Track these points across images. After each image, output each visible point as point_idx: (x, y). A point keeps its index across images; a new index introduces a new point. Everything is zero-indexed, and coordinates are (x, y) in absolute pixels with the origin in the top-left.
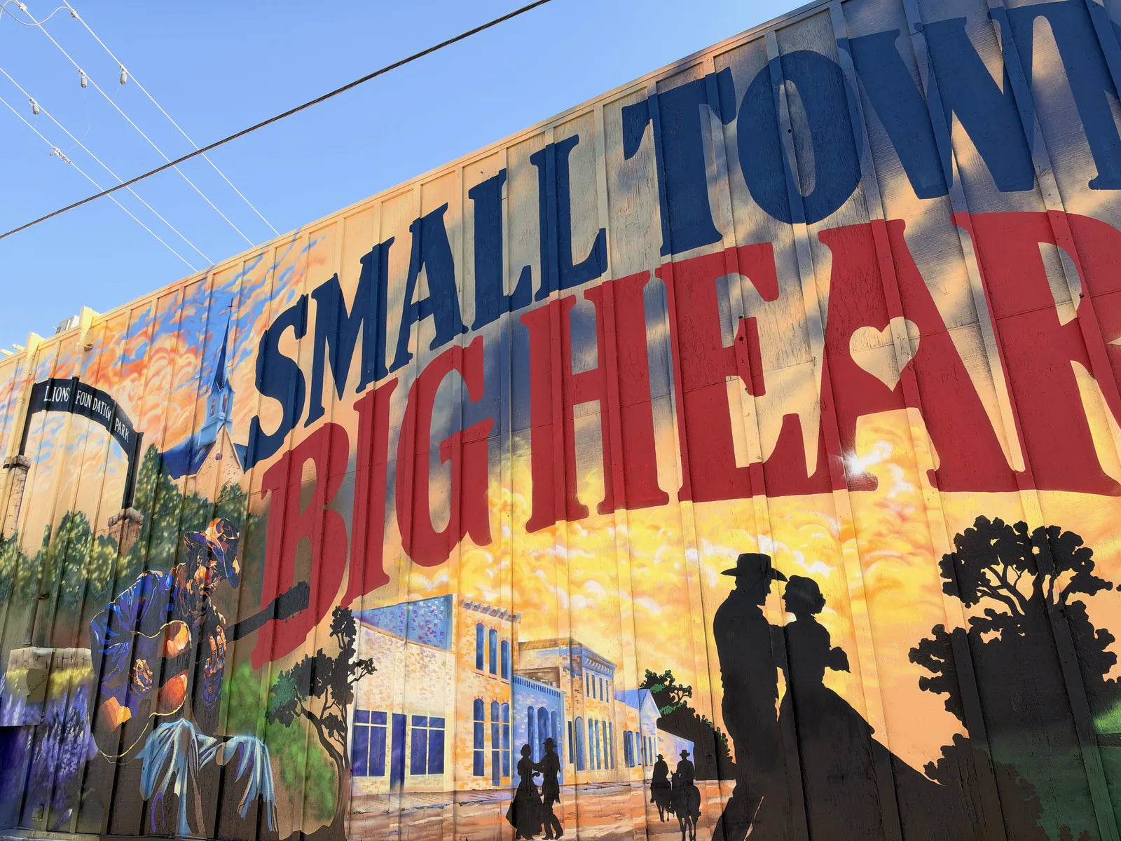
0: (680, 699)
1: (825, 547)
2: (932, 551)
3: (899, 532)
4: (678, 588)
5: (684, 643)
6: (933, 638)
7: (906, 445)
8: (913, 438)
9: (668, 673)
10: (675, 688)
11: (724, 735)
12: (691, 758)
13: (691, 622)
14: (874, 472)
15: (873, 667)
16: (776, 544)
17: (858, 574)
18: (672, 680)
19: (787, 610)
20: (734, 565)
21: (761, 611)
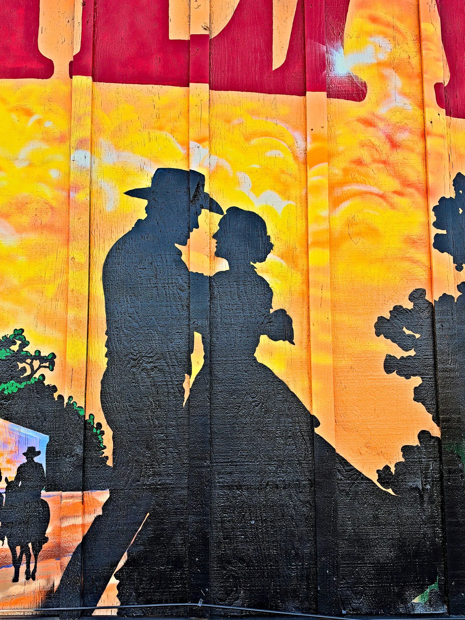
0: (34, 372)
1: (283, 172)
2: (426, 191)
3: (384, 162)
4: (52, 208)
5: (51, 290)
6: (409, 305)
8: (423, 37)
9: (19, 333)
10: (28, 355)
11: (99, 425)
12: (41, 459)
13: (69, 260)
14: (364, 77)
15: (328, 338)
16: (214, 159)
17: (324, 212)
18: (25, 344)
19: (218, 254)
20: (146, 183)
21: (180, 253)
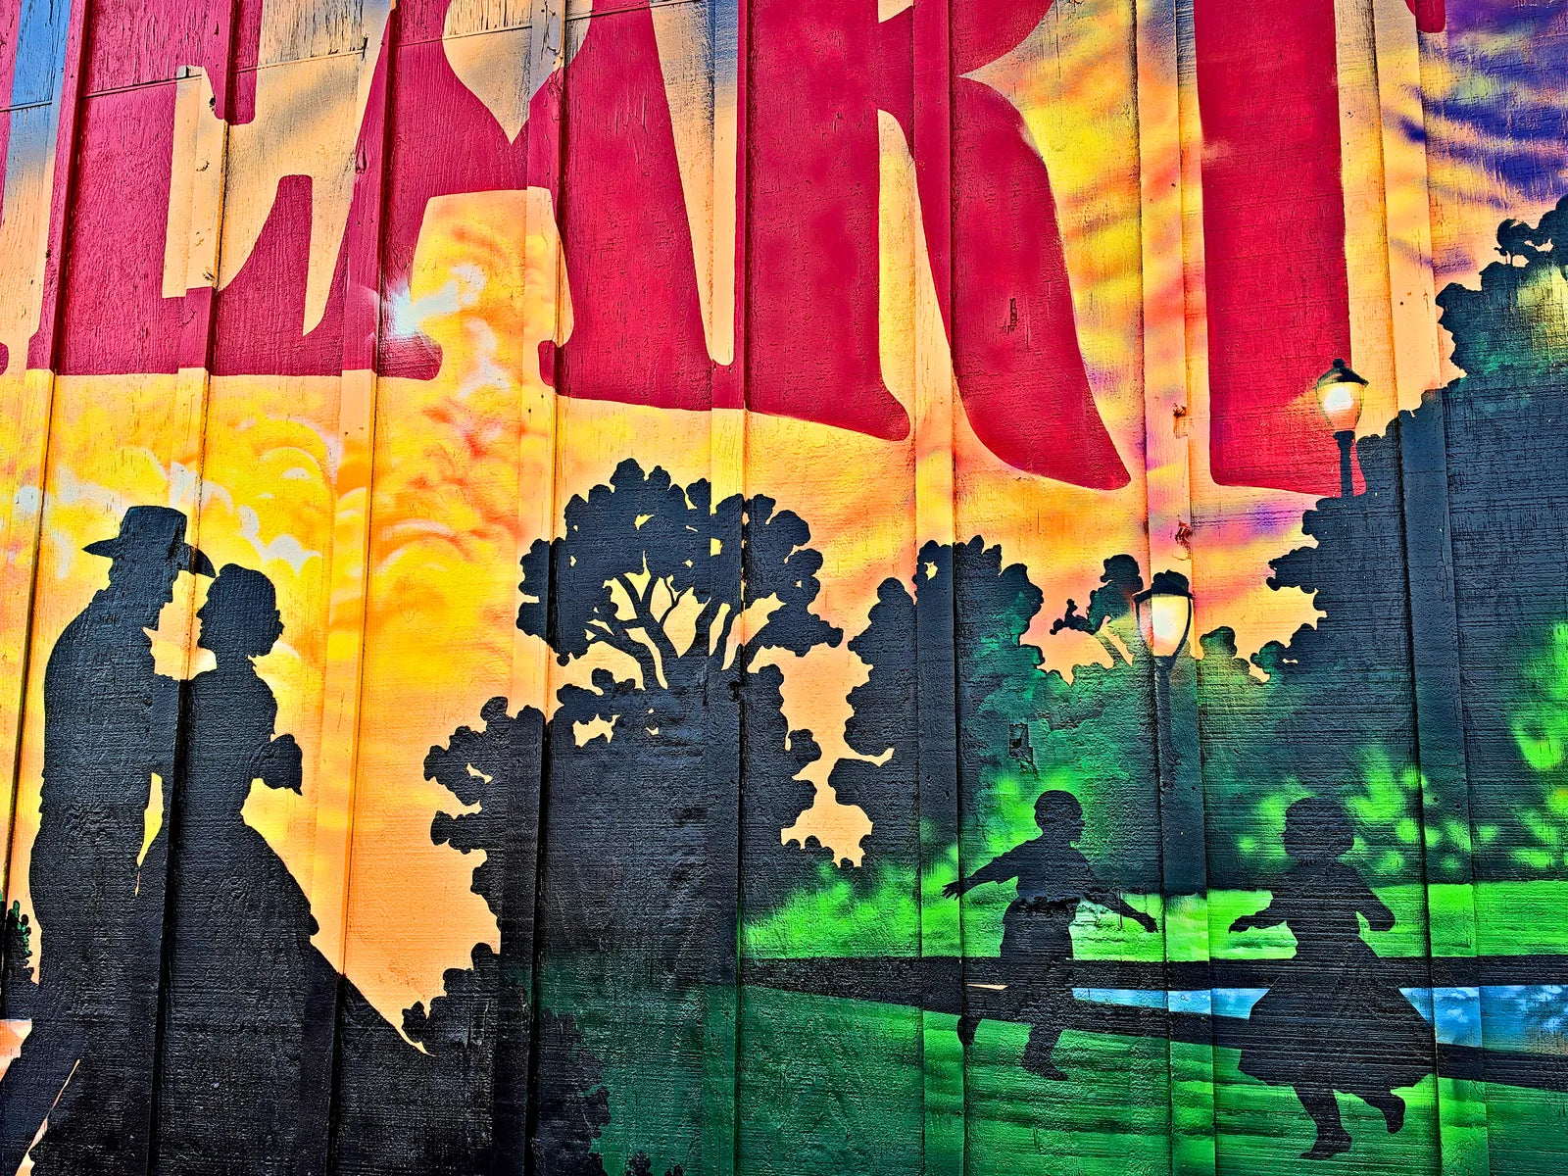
1: (307, 503)
2: (516, 528)
3: (460, 482)
6: (479, 726)
7: (514, 277)
8: (529, 261)
11: (25, 919)
14: (438, 337)
15: (345, 784)
17: (358, 571)
19: (202, 644)
21: (148, 643)
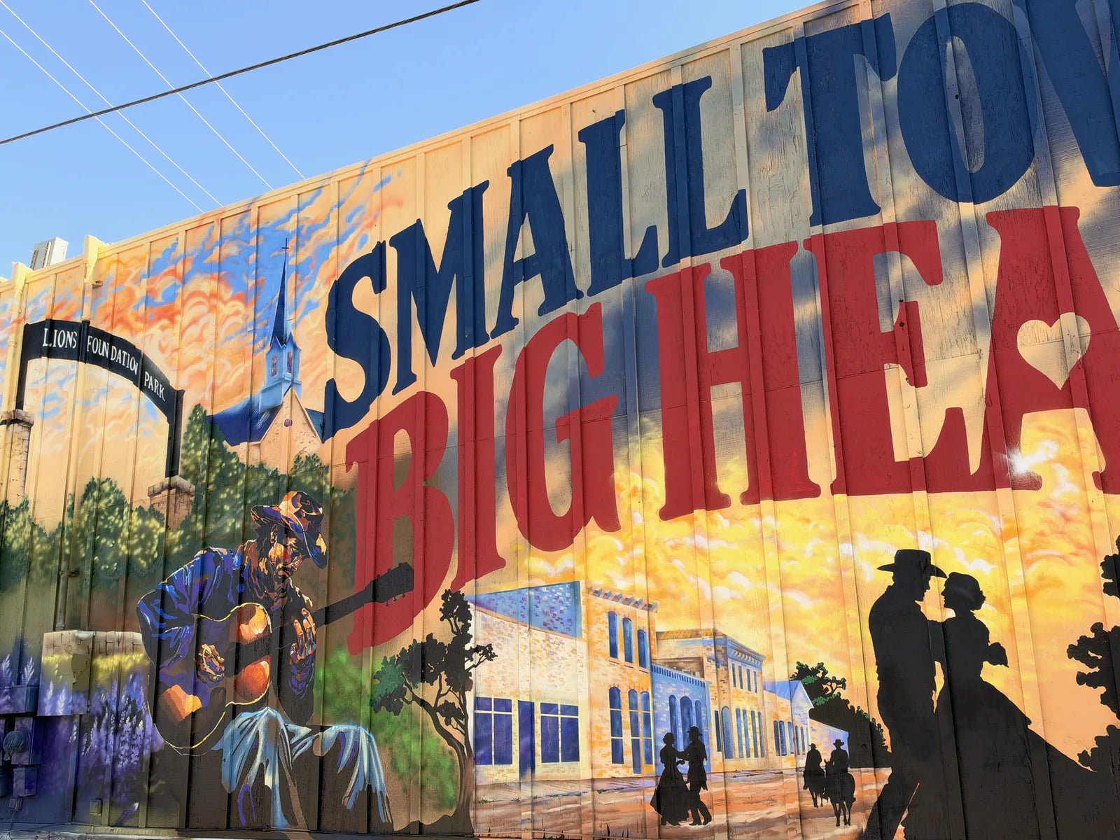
0: (833, 691)
1: (986, 545)
2: (1095, 552)
3: (1061, 532)
4: (831, 582)
5: (837, 636)
6: (1092, 635)
7: (1073, 446)
8: (1080, 439)
9: (821, 666)
10: (828, 680)
11: (879, 725)
12: (845, 747)
13: (845, 616)
14: (1039, 472)
15: (1031, 662)
16: (936, 541)
17: (1019, 572)
18: (825, 672)
19: (946, 606)
20: (891, 561)
21: (919, 607)
